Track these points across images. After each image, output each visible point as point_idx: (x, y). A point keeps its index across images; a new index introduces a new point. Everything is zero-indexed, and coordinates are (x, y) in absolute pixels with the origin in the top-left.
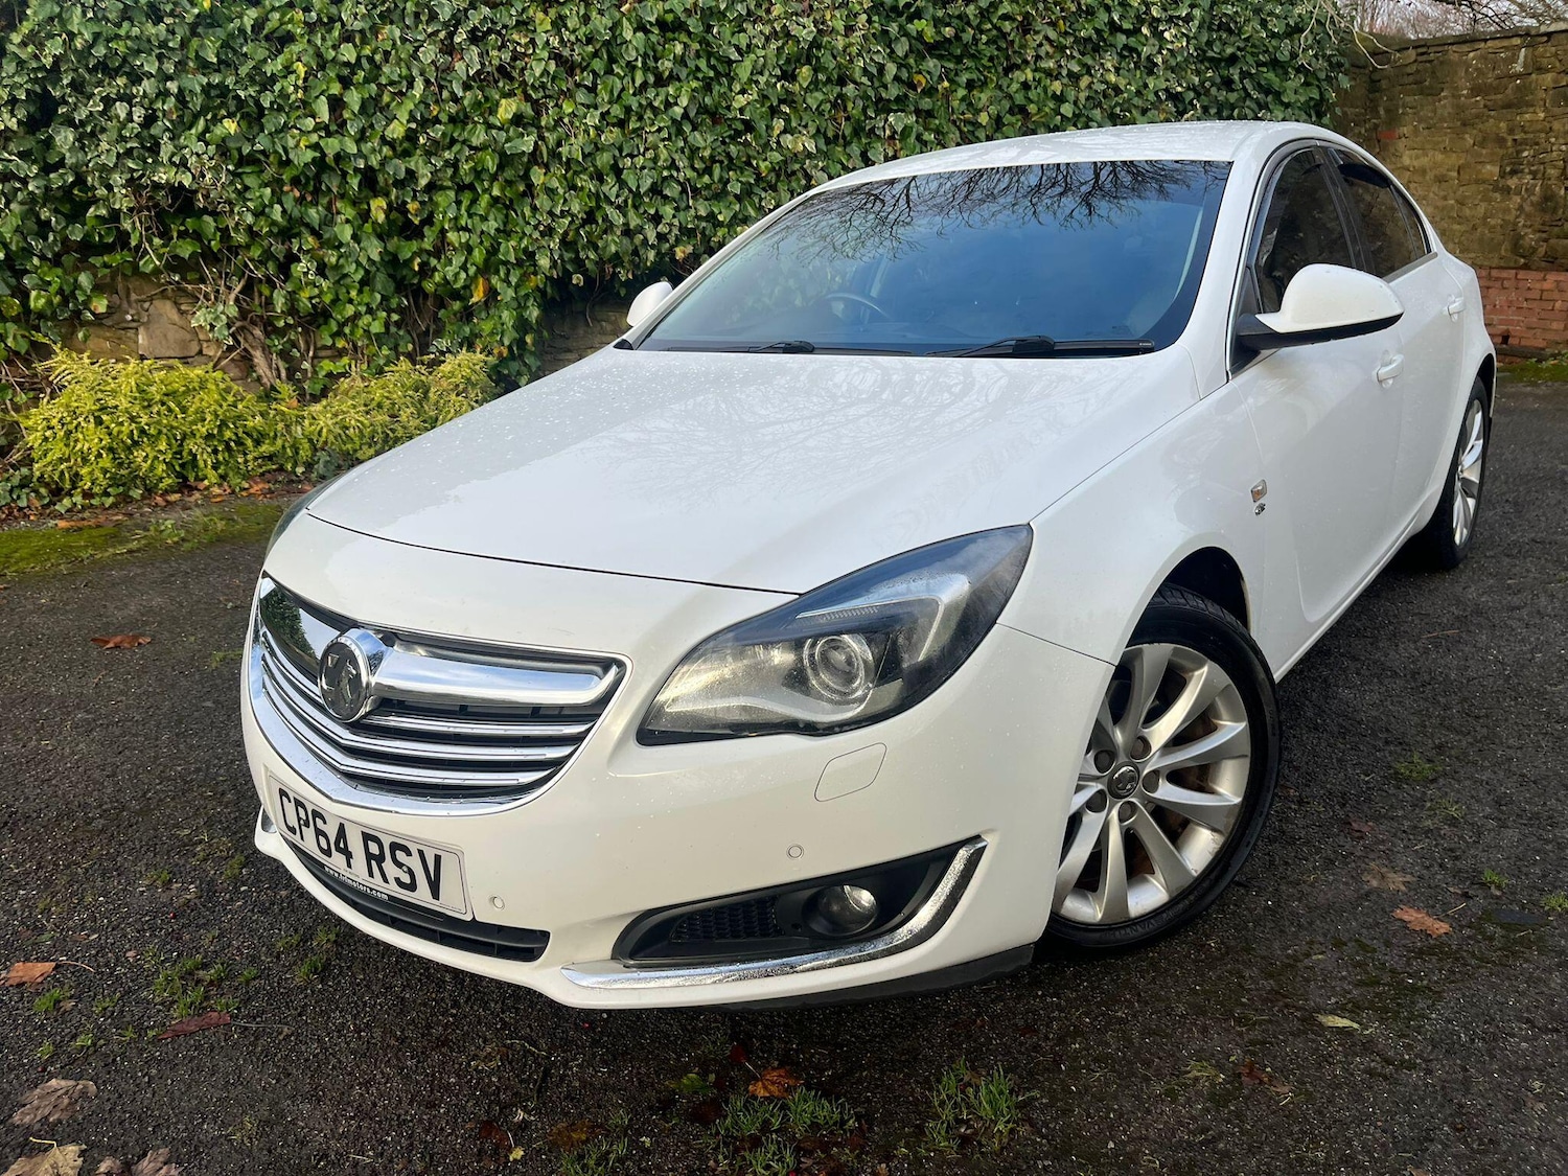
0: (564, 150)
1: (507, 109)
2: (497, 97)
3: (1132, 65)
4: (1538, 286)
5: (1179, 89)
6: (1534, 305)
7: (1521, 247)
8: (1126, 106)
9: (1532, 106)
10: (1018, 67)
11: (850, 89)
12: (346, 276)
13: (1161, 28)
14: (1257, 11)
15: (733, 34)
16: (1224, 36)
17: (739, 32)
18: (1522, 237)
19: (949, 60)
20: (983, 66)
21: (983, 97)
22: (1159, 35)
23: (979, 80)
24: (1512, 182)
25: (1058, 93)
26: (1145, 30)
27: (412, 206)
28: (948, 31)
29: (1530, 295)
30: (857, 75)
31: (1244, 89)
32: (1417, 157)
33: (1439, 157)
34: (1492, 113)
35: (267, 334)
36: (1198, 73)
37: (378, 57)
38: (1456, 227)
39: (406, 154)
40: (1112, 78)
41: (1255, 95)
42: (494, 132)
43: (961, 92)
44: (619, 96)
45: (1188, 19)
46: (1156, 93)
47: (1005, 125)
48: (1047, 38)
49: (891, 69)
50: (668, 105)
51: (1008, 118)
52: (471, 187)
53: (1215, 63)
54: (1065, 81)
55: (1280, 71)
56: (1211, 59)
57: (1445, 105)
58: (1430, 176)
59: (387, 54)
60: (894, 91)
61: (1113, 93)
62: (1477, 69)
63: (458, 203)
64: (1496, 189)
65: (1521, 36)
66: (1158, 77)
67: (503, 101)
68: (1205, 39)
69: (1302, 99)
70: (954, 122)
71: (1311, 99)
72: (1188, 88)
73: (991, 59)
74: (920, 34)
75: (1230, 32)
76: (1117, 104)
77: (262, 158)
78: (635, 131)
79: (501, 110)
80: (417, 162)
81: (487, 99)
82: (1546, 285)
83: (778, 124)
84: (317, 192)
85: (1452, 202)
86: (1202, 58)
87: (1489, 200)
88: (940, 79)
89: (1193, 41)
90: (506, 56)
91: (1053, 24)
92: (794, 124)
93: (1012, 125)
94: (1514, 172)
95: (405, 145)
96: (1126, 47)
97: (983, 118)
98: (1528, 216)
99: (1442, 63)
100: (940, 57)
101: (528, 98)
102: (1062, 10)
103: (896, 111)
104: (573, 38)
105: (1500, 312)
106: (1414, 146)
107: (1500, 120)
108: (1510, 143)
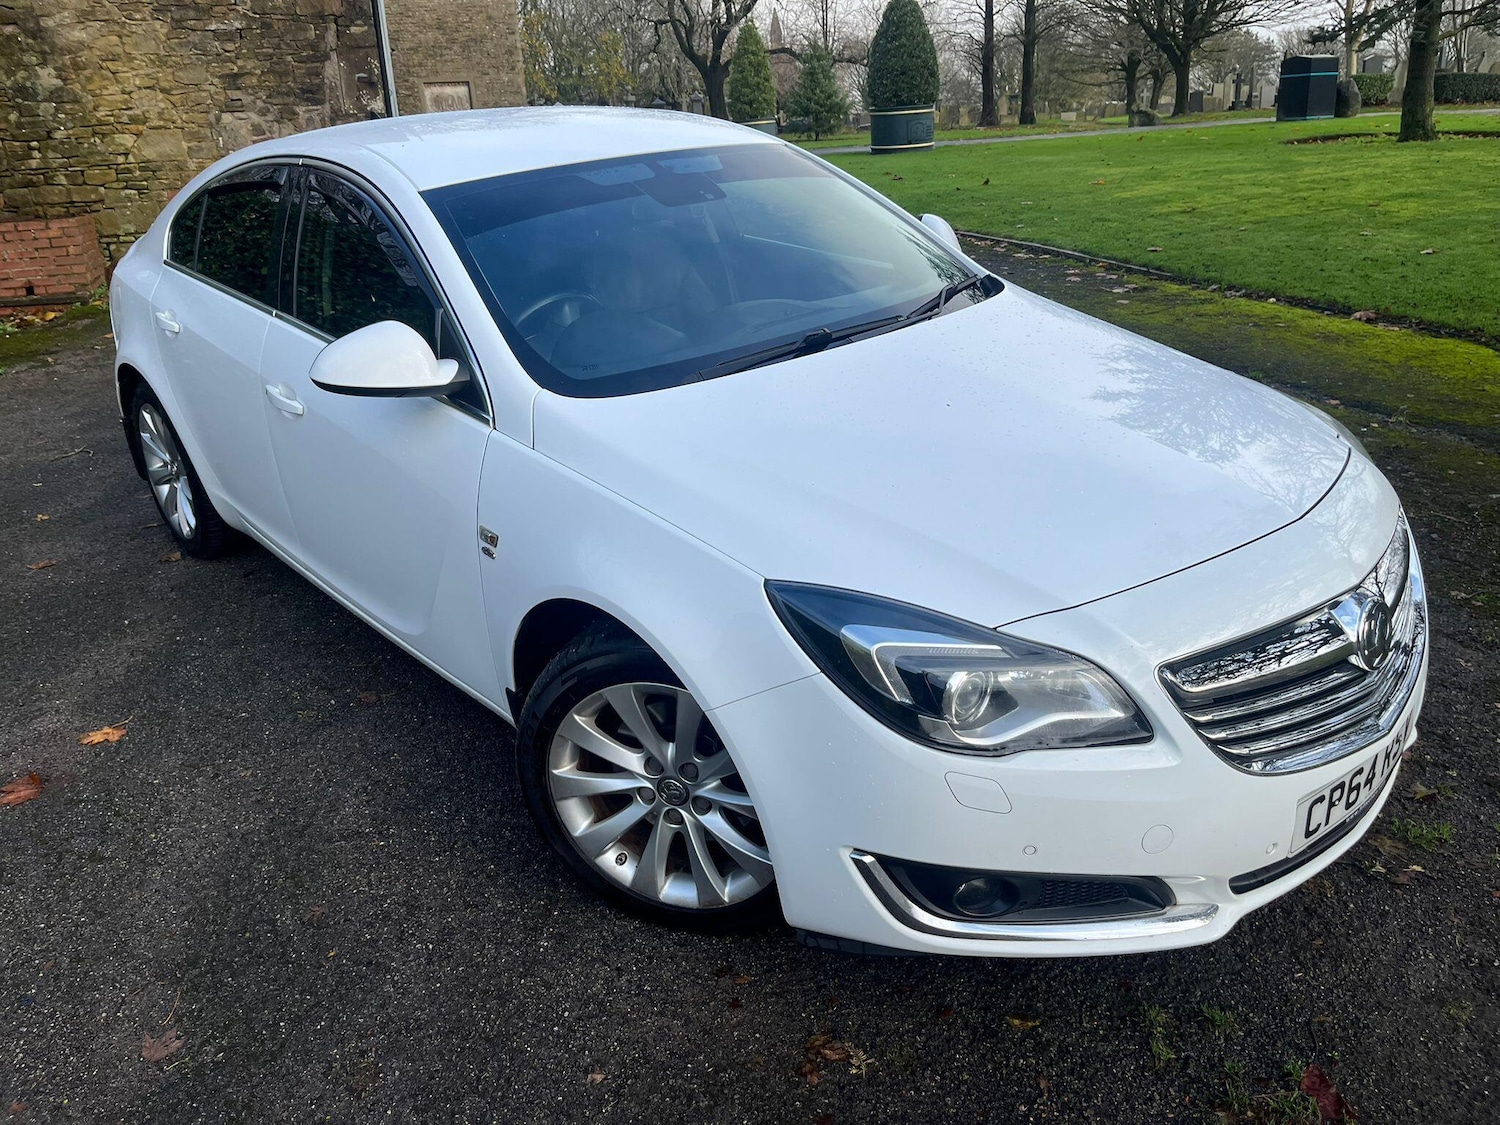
4: (43, 235)
6: (47, 253)
29: (38, 244)
82: (51, 234)
105: (13, 264)
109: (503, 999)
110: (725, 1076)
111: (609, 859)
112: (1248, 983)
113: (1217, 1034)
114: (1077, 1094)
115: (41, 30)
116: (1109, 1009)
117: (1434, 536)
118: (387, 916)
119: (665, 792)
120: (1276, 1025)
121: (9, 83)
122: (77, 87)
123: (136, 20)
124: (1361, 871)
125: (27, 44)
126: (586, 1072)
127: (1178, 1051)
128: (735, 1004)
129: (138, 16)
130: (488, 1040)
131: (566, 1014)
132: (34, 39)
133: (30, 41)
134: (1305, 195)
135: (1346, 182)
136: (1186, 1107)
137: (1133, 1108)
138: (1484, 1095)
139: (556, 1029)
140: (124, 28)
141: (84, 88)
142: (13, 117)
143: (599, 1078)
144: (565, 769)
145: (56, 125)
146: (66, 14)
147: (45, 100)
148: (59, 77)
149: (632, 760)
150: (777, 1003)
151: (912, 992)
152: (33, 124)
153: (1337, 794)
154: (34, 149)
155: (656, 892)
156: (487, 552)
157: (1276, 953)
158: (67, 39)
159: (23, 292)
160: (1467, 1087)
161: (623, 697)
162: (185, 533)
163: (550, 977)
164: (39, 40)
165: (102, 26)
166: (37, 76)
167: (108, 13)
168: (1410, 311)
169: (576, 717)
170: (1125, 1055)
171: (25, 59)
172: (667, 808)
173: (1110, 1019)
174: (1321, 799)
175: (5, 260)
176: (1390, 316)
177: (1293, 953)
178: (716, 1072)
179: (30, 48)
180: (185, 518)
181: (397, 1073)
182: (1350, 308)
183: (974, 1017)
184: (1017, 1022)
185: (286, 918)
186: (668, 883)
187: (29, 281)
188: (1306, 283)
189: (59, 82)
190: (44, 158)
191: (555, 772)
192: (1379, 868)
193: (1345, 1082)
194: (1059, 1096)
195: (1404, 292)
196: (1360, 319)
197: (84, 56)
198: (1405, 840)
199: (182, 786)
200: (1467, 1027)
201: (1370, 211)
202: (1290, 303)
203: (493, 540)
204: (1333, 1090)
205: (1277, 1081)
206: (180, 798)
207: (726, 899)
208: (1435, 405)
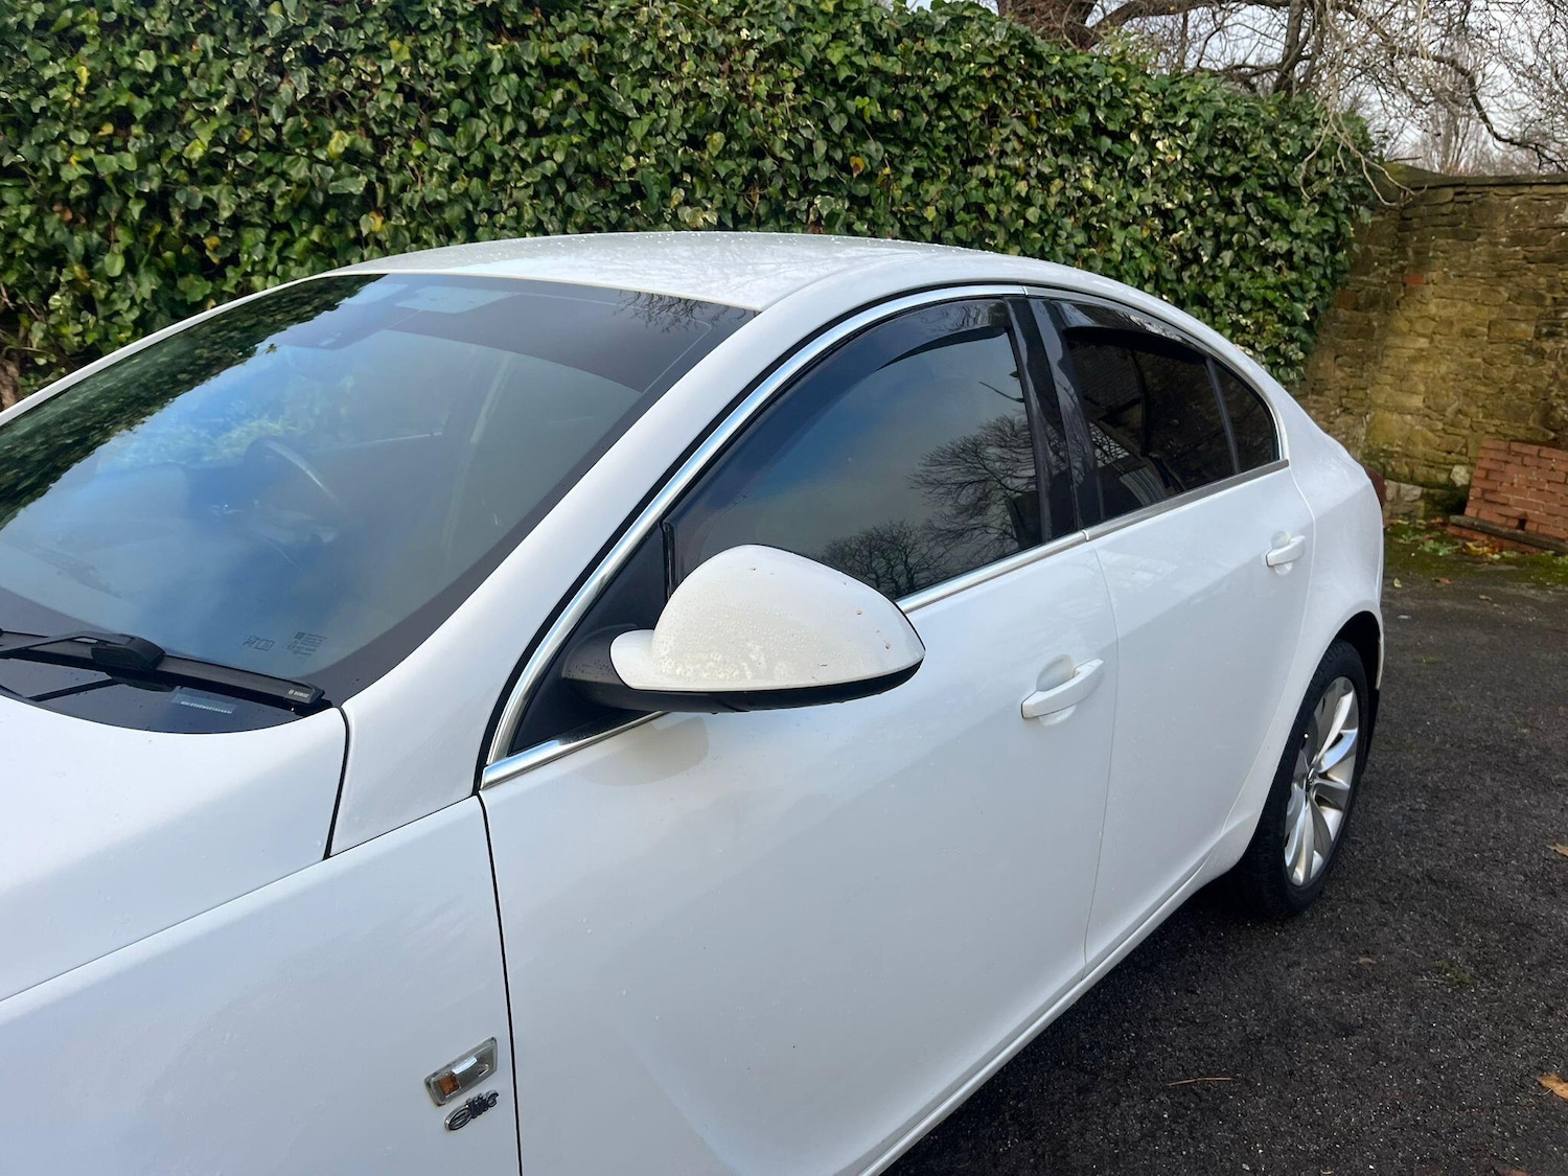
0: (407, 196)
1: (338, 143)
2: (331, 129)
3: (1116, 174)
4: (1562, 467)
5: (1169, 205)
6: (1557, 488)
7: (1552, 418)
8: (1103, 217)
10: (980, 161)
11: (768, 164)
12: (117, 313)
13: (1153, 137)
14: (1270, 129)
15: (634, 88)
16: (1228, 152)
17: (641, 87)
18: (1553, 408)
19: (896, 145)
20: (938, 156)
21: (932, 190)
22: (1150, 144)
23: (930, 170)
24: (1548, 345)
25: (1023, 194)
26: (1134, 137)
27: (211, 242)
28: (896, 114)
29: (1553, 476)
30: (778, 148)
31: (1247, 213)
32: (1445, 307)
33: (1469, 309)
34: (1532, 266)
35: (23, 372)
36: (1194, 190)
37: (187, 70)
38: (1483, 389)
39: (211, 181)
40: (1090, 185)
41: (1259, 221)
42: (318, 167)
43: (907, 181)
44: (482, 143)
45: (1186, 129)
46: (1141, 208)
47: (958, 224)
48: (1015, 133)
49: (821, 147)
50: (539, 159)
51: (961, 216)
52: (286, 227)
53: (1216, 182)
54: (1033, 182)
55: (1293, 198)
56: (1211, 177)
57: (1480, 252)
58: (1456, 329)
59: (194, 68)
60: (823, 173)
61: (1089, 202)
62: (1519, 216)
63: (269, 243)
64: (1529, 351)
66: (1146, 190)
67: (337, 134)
68: (1204, 154)
69: (1314, 231)
70: (894, 214)
71: (1325, 231)
72: (1180, 206)
73: (947, 149)
74: (860, 113)
75: (1235, 149)
76: (1093, 214)
77: (28, 171)
78: (498, 184)
79: (332, 143)
80: (220, 193)
81: (315, 129)
83: (678, 194)
84: (91, 216)
85: (1479, 360)
86: (1200, 174)
87: (1520, 362)
88: (882, 163)
89: (1188, 155)
90: (348, 84)
91: (1024, 119)
92: (698, 195)
93: (964, 223)
94: (1551, 334)
95: (208, 171)
96: (1109, 153)
97: (930, 213)
98: (1563, 386)
99: (1481, 205)
100: (885, 142)
101: (369, 133)
102: (1037, 105)
103: (823, 194)
104: (432, 72)
105: (1518, 491)
106: (1443, 294)
107: (1539, 275)
108: (1548, 301)
159: (1515, 523)
175: (1512, 484)
187: (1525, 514)
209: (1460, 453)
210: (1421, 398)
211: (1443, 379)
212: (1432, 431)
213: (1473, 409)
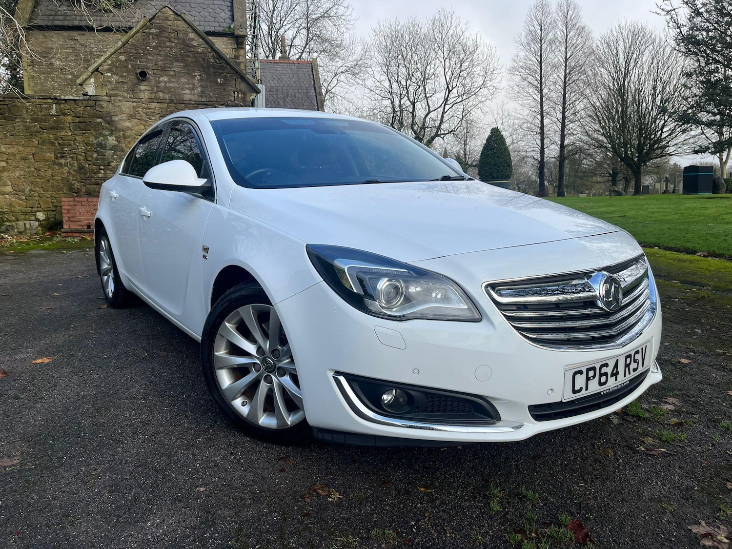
7: (73, 188)
9: (64, 129)
18: (73, 185)
24: (63, 161)
29: (95, 207)
32: (9, 148)
33: (21, 148)
34: (45, 131)
38: (39, 180)
57: (18, 123)
58: (18, 157)
62: (32, 111)
64: (54, 164)
65: (52, 99)
85: (33, 169)
87: (53, 169)
94: (62, 157)
98: (74, 176)
99: (13, 106)
106: (6, 143)
107: (50, 134)
108: (57, 144)
109: (169, 457)
110: (264, 494)
111: (238, 403)
112: (552, 485)
113: (528, 503)
114: (443, 520)
115: (112, 121)
116: (474, 489)
117: (713, 329)
118: (132, 425)
119: (264, 365)
120: (562, 502)
121: (95, 142)
122: (123, 145)
123: (152, 120)
124: (630, 447)
125: (106, 127)
126: (197, 486)
127: (505, 508)
128: (283, 470)
129: (153, 118)
130: (156, 470)
131: (198, 465)
132: (109, 124)
133: (107, 125)
134: (683, 212)
135: (706, 208)
136: (501, 531)
137: (472, 529)
138: (671, 540)
139: (190, 469)
140: (147, 122)
141: (126, 146)
142: (95, 155)
143: (202, 489)
144: (221, 352)
145: (112, 160)
146: (124, 115)
147: (109, 150)
148: (117, 141)
149: (251, 348)
150: (303, 472)
151: (373, 474)
152: (103, 159)
153: (591, 373)
154: (101, 169)
155: (257, 421)
156: (204, 257)
157: (572, 475)
158: (122, 126)
159: (86, 227)
160: (663, 536)
161: (248, 312)
162: (110, 296)
163: (196, 451)
164: (111, 125)
165: (138, 121)
166: (108, 140)
167: (141, 116)
168: (725, 252)
169: (227, 324)
170: (476, 508)
171: (104, 132)
172: (266, 374)
173: (473, 493)
174: (581, 372)
175: (80, 213)
176: (715, 254)
177: (581, 475)
178: (260, 492)
179: (106, 128)
180: (111, 288)
181: (107, 477)
182: (695, 251)
183: (401, 486)
184: (423, 489)
185: (86, 422)
186: (264, 416)
187: (89, 223)
188: (674, 242)
189: (117, 143)
190: (105, 173)
191: (216, 354)
192: (642, 448)
193: (593, 528)
194: (434, 519)
195: (723, 245)
196: (700, 256)
197: (128, 133)
198: (660, 439)
199: (66, 378)
200: (671, 513)
201: (715, 218)
202: (665, 249)
203: (206, 250)
204: (584, 531)
205: (554, 525)
206: (64, 382)
207: (289, 423)
208: (727, 283)
209: (38, 207)
210: (11, 187)
211: (19, 178)
212: (21, 200)
213: (38, 189)
